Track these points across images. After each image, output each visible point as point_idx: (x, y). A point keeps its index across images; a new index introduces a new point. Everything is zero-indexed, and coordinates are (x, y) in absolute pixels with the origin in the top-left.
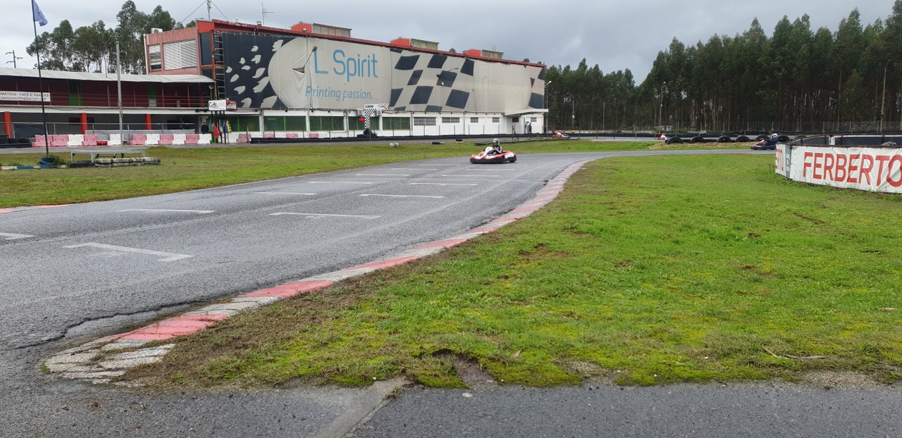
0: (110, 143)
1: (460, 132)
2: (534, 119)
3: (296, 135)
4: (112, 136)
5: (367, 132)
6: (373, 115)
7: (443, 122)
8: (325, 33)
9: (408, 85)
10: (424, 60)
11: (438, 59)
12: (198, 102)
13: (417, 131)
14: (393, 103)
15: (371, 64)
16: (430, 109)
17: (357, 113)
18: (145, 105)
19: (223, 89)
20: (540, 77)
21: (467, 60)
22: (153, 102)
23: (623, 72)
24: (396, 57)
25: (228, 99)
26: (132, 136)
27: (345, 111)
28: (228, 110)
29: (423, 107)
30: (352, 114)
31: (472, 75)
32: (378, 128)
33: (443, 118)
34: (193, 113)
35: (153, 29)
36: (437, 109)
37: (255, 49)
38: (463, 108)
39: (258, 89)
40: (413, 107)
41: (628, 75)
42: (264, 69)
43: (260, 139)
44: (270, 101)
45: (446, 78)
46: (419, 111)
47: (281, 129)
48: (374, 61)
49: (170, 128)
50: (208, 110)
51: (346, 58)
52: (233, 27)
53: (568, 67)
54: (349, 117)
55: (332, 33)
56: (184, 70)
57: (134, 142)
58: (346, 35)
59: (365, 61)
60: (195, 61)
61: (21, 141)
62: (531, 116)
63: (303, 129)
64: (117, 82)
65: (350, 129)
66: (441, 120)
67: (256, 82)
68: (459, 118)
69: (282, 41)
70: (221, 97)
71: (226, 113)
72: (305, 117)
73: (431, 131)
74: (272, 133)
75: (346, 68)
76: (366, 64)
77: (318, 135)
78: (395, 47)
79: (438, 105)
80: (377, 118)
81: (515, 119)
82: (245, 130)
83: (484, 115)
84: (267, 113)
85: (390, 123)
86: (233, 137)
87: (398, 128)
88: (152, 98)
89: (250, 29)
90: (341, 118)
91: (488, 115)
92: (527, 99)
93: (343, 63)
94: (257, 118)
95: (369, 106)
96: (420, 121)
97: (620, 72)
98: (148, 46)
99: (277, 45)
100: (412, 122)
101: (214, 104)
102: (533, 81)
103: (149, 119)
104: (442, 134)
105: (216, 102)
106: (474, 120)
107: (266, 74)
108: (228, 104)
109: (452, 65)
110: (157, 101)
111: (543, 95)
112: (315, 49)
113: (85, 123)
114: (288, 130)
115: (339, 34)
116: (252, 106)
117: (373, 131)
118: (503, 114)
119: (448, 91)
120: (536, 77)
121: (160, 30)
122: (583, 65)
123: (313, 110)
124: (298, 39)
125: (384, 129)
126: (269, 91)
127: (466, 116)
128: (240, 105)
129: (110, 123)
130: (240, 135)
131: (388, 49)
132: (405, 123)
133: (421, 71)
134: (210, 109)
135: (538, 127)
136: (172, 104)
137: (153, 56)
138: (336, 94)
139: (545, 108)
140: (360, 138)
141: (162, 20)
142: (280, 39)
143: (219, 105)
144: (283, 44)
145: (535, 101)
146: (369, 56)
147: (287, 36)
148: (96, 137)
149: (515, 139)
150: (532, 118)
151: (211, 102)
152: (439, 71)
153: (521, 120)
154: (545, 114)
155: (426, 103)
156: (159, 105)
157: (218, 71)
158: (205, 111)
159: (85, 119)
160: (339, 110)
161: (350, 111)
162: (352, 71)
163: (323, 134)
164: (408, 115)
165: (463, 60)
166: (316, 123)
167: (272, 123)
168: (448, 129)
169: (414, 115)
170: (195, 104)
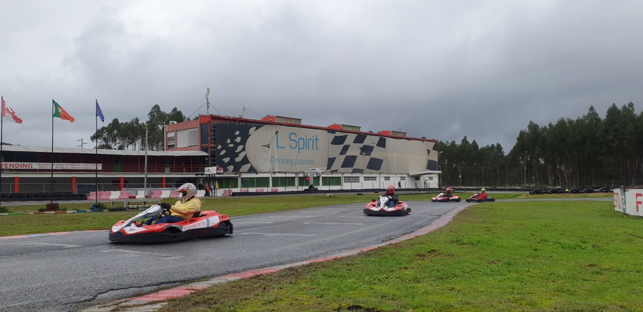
0: (138, 197)
1: (378, 187)
2: (431, 178)
3: (263, 190)
4: (139, 192)
5: (311, 187)
6: (315, 176)
7: (365, 180)
8: (284, 121)
9: (340, 154)
10: (351, 138)
11: (360, 137)
12: (198, 169)
13: (346, 186)
14: (329, 167)
15: (315, 141)
16: (355, 171)
17: (304, 175)
18: (162, 171)
19: (214, 160)
20: (434, 149)
21: (380, 138)
22: (167, 169)
23: (495, 145)
24: (332, 136)
25: (218, 166)
26: (152, 192)
27: (296, 173)
28: (218, 174)
29: (351, 169)
30: (301, 175)
31: (384, 147)
32: (319, 185)
33: (365, 177)
34: (194, 176)
35: (171, 122)
36: (361, 171)
37: (237, 133)
38: (379, 170)
39: (238, 160)
40: (343, 170)
41: (499, 147)
42: (243, 146)
43: (239, 193)
44: (246, 167)
45: (367, 150)
46: (348, 172)
47: (253, 186)
48: (317, 140)
50: (204, 174)
51: (298, 138)
52: (223, 119)
53: (454, 142)
54: (299, 177)
55: (288, 122)
56: (190, 148)
57: (153, 196)
58: (298, 123)
59: (310, 139)
60: (197, 142)
61: (81, 196)
62: (428, 176)
63: (268, 186)
64: (144, 156)
65: (299, 185)
66: (363, 178)
67: (237, 155)
68: (376, 177)
69: (255, 127)
70: (214, 165)
71: (216, 176)
72: (269, 178)
73: (356, 186)
74: (247, 189)
75: (298, 144)
76: (311, 142)
77: (277, 190)
78: (331, 130)
79: (361, 168)
80: (318, 178)
81: (417, 178)
82: (229, 187)
83: (394, 175)
84: (244, 176)
85: (327, 181)
86: (220, 192)
87: (333, 185)
88: (168, 167)
89: (235, 120)
90: (294, 178)
91: (397, 175)
92: (425, 164)
93: (295, 141)
94: (236, 179)
95: (313, 170)
96: (348, 179)
97: (493, 146)
98: (167, 133)
99: (252, 130)
100: (343, 180)
101: (208, 170)
102: (429, 151)
103: (164, 180)
104: (363, 188)
105: (209, 168)
106: (387, 178)
107: (244, 149)
108: (217, 169)
109: (370, 141)
110: (171, 169)
111: (437, 161)
112: (277, 133)
113: (122, 184)
114: (257, 186)
115: (293, 122)
116: (233, 171)
117: (315, 187)
118: (408, 174)
119: (368, 158)
120: (431, 148)
121: (175, 122)
122: (465, 140)
123: (274, 173)
124: (266, 126)
125: (323, 185)
126: (245, 161)
127: (382, 175)
128: (226, 170)
129: (138, 183)
130: (225, 192)
131: (326, 131)
132: (338, 181)
133: (349, 146)
134: (206, 173)
135: (434, 183)
136: (180, 170)
137: (169, 139)
138: (290, 162)
139: (439, 170)
140: (306, 191)
141: (177, 116)
142: (254, 126)
143: (212, 170)
144: (256, 130)
145: (431, 166)
146: (313, 137)
147: (259, 124)
148: (129, 193)
149: (418, 192)
150: (429, 177)
151: (206, 169)
152: (361, 145)
153: (422, 178)
154: (439, 174)
155: (352, 167)
156: (172, 171)
157: (212, 148)
158: (202, 174)
159: (122, 181)
160: (293, 173)
161: (299, 173)
162: (301, 146)
163: (281, 189)
164: (340, 175)
165: (378, 138)
166: (277, 182)
167: (247, 182)
168: (368, 185)
169: (344, 175)
170: (195, 170)
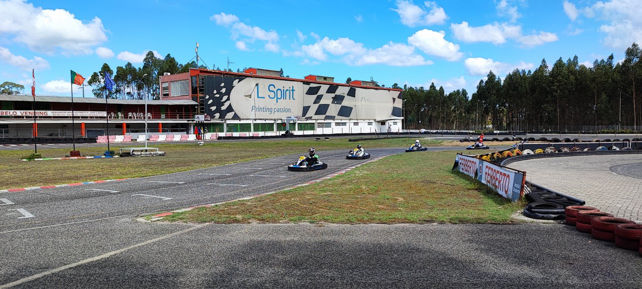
0: (138, 140)
1: (348, 132)
2: (395, 123)
3: (245, 134)
4: (140, 136)
5: (287, 132)
6: (292, 122)
8: (264, 74)
9: (314, 103)
10: (324, 89)
11: (333, 88)
12: (189, 116)
13: (319, 131)
14: (304, 115)
16: (327, 118)
17: (282, 121)
18: (159, 118)
19: (203, 108)
20: (399, 97)
21: (351, 88)
22: (163, 116)
24: (307, 87)
25: (206, 114)
27: (275, 120)
28: (205, 120)
29: (323, 116)
30: (280, 122)
31: (354, 97)
32: (295, 130)
33: (336, 123)
34: (186, 122)
35: (165, 73)
36: (333, 118)
37: (223, 85)
38: (349, 116)
39: (223, 108)
40: (317, 117)
42: (228, 96)
43: (224, 137)
44: (230, 115)
45: (338, 99)
46: (321, 118)
47: (237, 131)
49: (172, 131)
52: (210, 72)
54: (277, 123)
55: (268, 75)
56: (181, 97)
58: (277, 75)
60: (189, 92)
61: (90, 139)
62: (393, 121)
63: (249, 131)
64: (145, 105)
65: (277, 131)
66: (334, 124)
67: (223, 104)
68: (346, 123)
69: (237, 80)
70: (202, 113)
71: (204, 122)
72: (250, 124)
73: (327, 131)
74: (231, 133)
77: (258, 134)
78: (306, 82)
79: (333, 115)
80: (294, 124)
81: (383, 123)
82: (215, 132)
83: (362, 121)
84: (228, 122)
85: (302, 127)
87: (307, 130)
88: (163, 114)
89: (220, 73)
90: (273, 124)
91: (365, 121)
92: (391, 111)
94: (222, 124)
95: (289, 117)
96: (321, 125)
98: (162, 83)
99: (235, 82)
100: (316, 125)
101: (198, 117)
102: (394, 100)
103: (161, 126)
104: (334, 133)
105: (199, 115)
106: (356, 124)
107: (228, 99)
108: (205, 117)
109: (340, 91)
110: (166, 116)
111: (401, 108)
112: (257, 85)
113: (125, 129)
114: (240, 131)
115: (273, 75)
116: (219, 118)
117: (291, 132)
118: (375, 120)
119: (339, 106)
120: (396, 97)
121: (169, 74)
123: (255, 120)
124: (247, 79)
125: (298, 130)
126: (230, 109)
127: (351, 121)
128: (213, 117)
129: (139, 128)
130: (212, 135)
131: (302, 83)
132: (312, 127)
133: (322, 95)
134: (196, 120)
135: (397, 126)
136: (174, 117)
137: (164, 89)
138: (270, 110)
139: (403, 116)
140: (283, 136)
141: (171, 62)
142: (237, 78)
143: (201, 118)
144: (239, 82)
145: (395, 112)
147: (241, 77)
148: (131, 137)
151: (196, 116)
152: (333, 95)
154: (402, 120)
155: (325, 114)
156: (167, 117)
157: (201, 97)
158: (193, 121)
159: (125, 126)
160: (271, 120)
161: (278, 120)
163: (261, 134)
164: (313, 121)
165: (349, 88)
166: (257, 127)
167: (232, 128)
168: (338, 130)
169: (317, 122)
170: (187, 117)
